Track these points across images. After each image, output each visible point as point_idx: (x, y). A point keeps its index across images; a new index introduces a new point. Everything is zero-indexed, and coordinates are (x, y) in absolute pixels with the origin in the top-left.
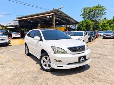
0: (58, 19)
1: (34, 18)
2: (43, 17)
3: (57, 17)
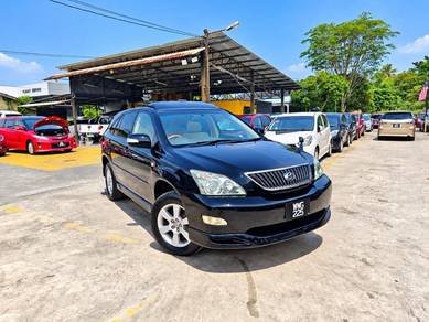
0: (219, 68)
1: (129, 67)
2: (165, 63)
3: (219, 62)
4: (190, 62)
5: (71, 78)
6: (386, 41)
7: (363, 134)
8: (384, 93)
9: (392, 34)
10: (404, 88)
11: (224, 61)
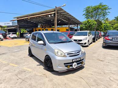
4: (51, 16)
5: (18, 20)
6: (107, 11)
7: (101, 37)
8: (107, 26)
9: (109, 9)
10: (113, 25)
11: (61, 16)
